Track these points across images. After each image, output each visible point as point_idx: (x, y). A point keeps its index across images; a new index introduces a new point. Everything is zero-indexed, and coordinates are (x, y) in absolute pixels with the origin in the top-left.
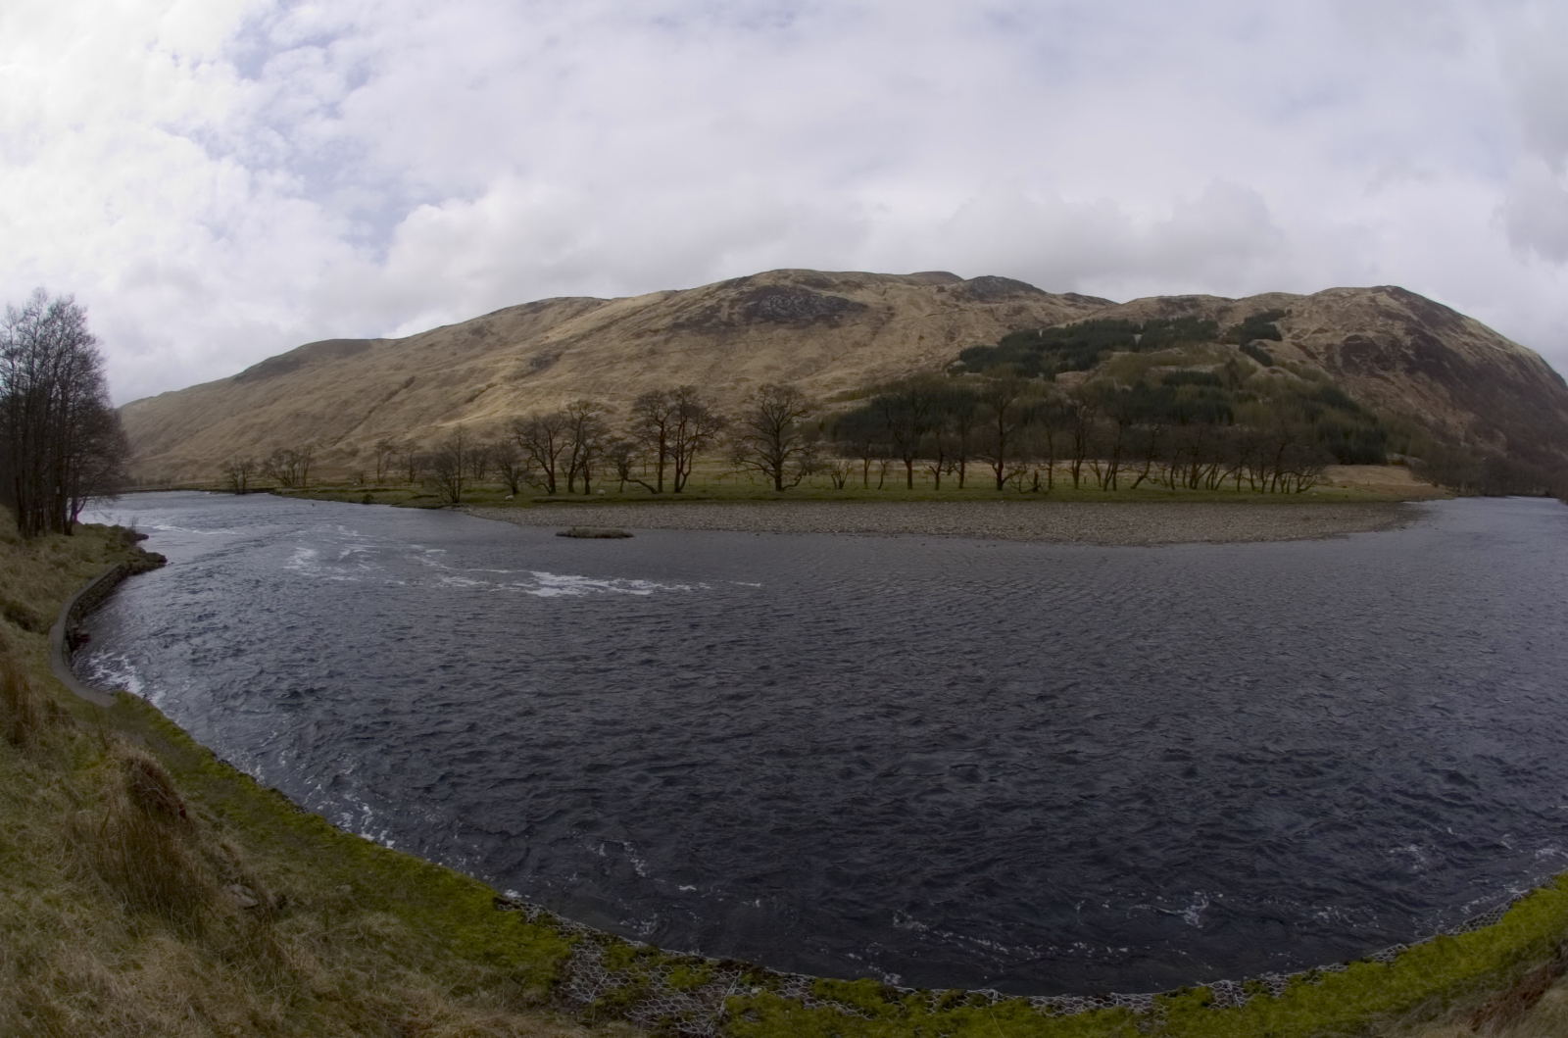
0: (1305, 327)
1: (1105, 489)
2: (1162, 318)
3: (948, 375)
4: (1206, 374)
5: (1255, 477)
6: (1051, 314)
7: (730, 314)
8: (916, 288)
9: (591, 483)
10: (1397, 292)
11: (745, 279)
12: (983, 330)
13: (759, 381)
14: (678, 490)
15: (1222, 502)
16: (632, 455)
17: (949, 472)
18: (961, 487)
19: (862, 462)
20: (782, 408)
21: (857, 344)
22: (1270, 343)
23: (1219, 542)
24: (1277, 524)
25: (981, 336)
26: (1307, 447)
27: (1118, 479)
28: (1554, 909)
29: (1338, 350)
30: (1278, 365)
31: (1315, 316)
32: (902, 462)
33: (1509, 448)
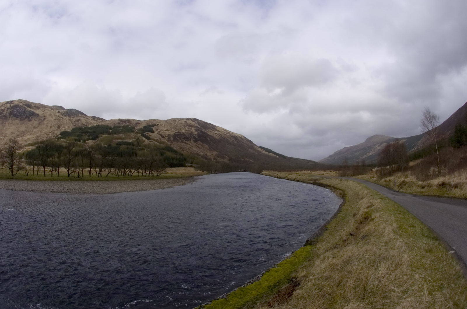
0: (162, 129)
1: (98, 177)
2: (119, 125)
3: (56, 140)
4: (130, 142)
5: (143, 172)
6: (87, 122)
7: (6, 113)
8: (52, 110)
10: (195, 120)
11: (12, 101)
12: (68, 126)
13: (9, 137)
15: (133, 180)
17: (55, 171)
18: (58, 176)
19: (32, 167)
20: (14, 147)
21: (35, 128)
22: (150, 134)
23: (133, 192)
24: (151, 185)
25: (67, 128)
26: (160, 163)
27: (102, 173)
28: (282, 272)
29: (172, 136)
30: (152, 140)
31: (166, 126)
32: (43, 167)
33: (229, 160)
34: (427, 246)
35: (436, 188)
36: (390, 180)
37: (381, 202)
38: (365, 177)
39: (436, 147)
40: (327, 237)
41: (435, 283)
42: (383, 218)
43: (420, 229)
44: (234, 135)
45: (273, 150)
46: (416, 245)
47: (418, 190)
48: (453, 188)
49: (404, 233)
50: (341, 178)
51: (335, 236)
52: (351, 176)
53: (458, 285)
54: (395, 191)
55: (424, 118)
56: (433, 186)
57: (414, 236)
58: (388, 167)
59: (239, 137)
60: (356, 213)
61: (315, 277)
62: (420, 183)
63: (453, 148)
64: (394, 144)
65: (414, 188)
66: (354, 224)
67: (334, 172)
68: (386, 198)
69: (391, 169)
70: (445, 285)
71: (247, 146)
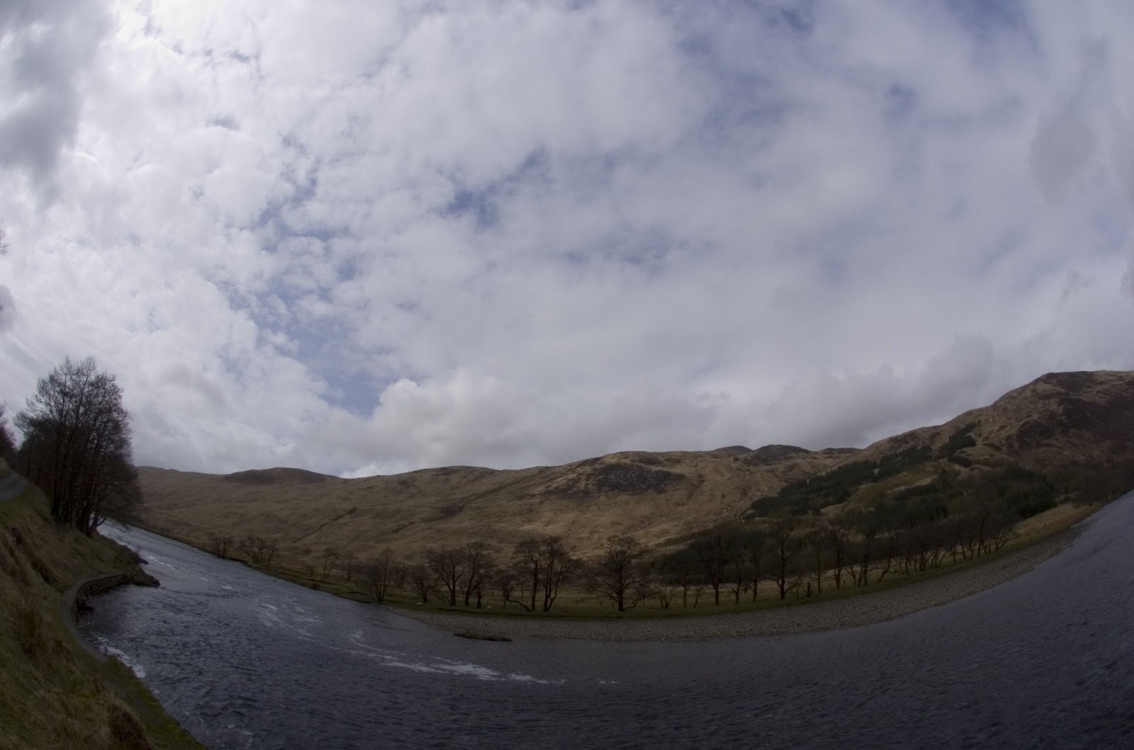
0: (991, 429)
2: (892, 453)
3: (743, 521)
4: (927, 485)
5: (965, 550)
6: (815, 467)
7: (586, 485)
8: (718, 460)
9: (481, 601)
11: (597, 459)
12: (766, 485)
13: (607, 533)
14: (546, 609)
15: (944, 574)
16: (513, 583)
17: (746, 591)
18: (754, 601)
19: (682, 588)
20: (624, 552)
21: (678, 504)
22: (968, 450)
24: (983, 578)
25: (766, 489)
26: (1000, 516)
27: (867, 577)
29: (1015, 437)
30: (975, 464)
31: (997, 419)
32: (711, 587)
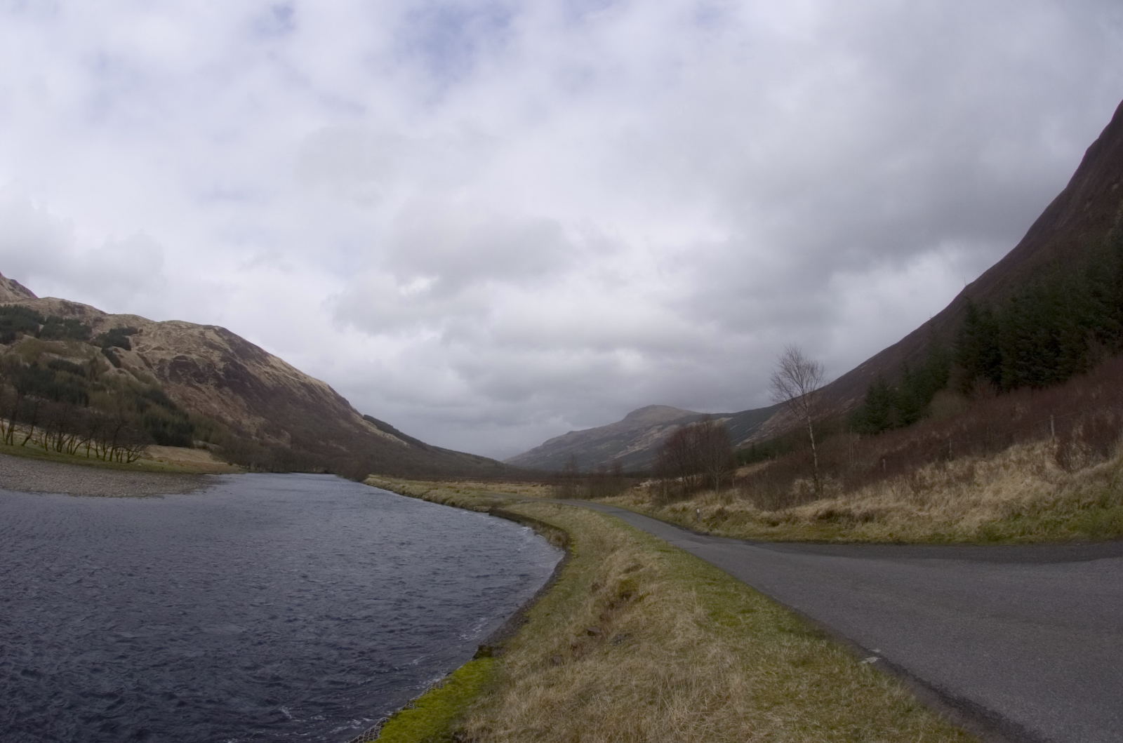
0: (149, 344)
2: (59, 316)
4: (77, 366)
5: (99, 448)
10: (222, 332)
15: (77, 464)
22: (122, 351)
23: (75, 495)
24: (114, 484)
26: (136, 430)
27: (14, 436)
28: (427, 719)
29: (168, 364)
30: (125, 368)
31: (158, 337)
33: (292, 443)
34: (795, 652)
35: (811, 524)
36: (684, 509)
37: (660, 558)
38: (621, 502)
39: (811, 435)
40: (528, 639)
41: (835, 732)
42: (669, 595)
43: (770, 617)
44: (307, 381)
45: (395, 427)
46: (764, 653)
47: (759, 529)
48: (860, 522)
49: (726, 627)
50: (559, 501)
51: (550, 635)
52: (585, 497)
53: (913, 728)
54: (698, 533)
55: (781, 370)
56: (802, 519)
57: (755, 633)
58: (680, 479)
59: (318, 389)
60: (599, 584)
61: (509, 731)
62: (765, 514)
63: (858, 437)
64: (697, 427)
65: (750, 525)
66: (596, 608)
67: (543, 488)
68: (675, 550)
69: (687, 485)
70: (866, 732)
71: (335, 412)
